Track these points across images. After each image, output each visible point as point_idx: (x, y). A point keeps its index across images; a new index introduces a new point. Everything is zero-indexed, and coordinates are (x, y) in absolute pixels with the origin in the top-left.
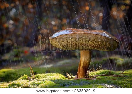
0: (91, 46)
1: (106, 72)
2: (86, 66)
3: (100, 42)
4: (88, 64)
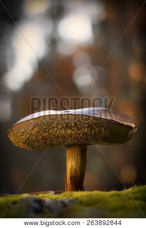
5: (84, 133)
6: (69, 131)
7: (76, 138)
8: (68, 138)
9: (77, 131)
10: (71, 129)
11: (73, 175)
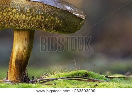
0: (24, 22)
1: (80, 73)
2: (21, 61)
3: (40, 17)
4: (25, 56)
5: (38, 20)
6: (23, 17)
7: (29, 24)
8: (21, 23)
9: (32, 17)
10: (25, 14)
11: (19, 58)
